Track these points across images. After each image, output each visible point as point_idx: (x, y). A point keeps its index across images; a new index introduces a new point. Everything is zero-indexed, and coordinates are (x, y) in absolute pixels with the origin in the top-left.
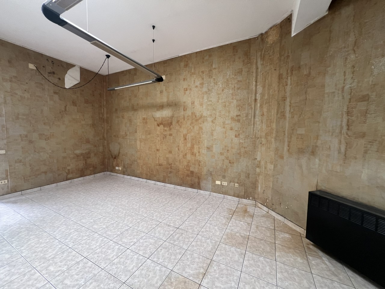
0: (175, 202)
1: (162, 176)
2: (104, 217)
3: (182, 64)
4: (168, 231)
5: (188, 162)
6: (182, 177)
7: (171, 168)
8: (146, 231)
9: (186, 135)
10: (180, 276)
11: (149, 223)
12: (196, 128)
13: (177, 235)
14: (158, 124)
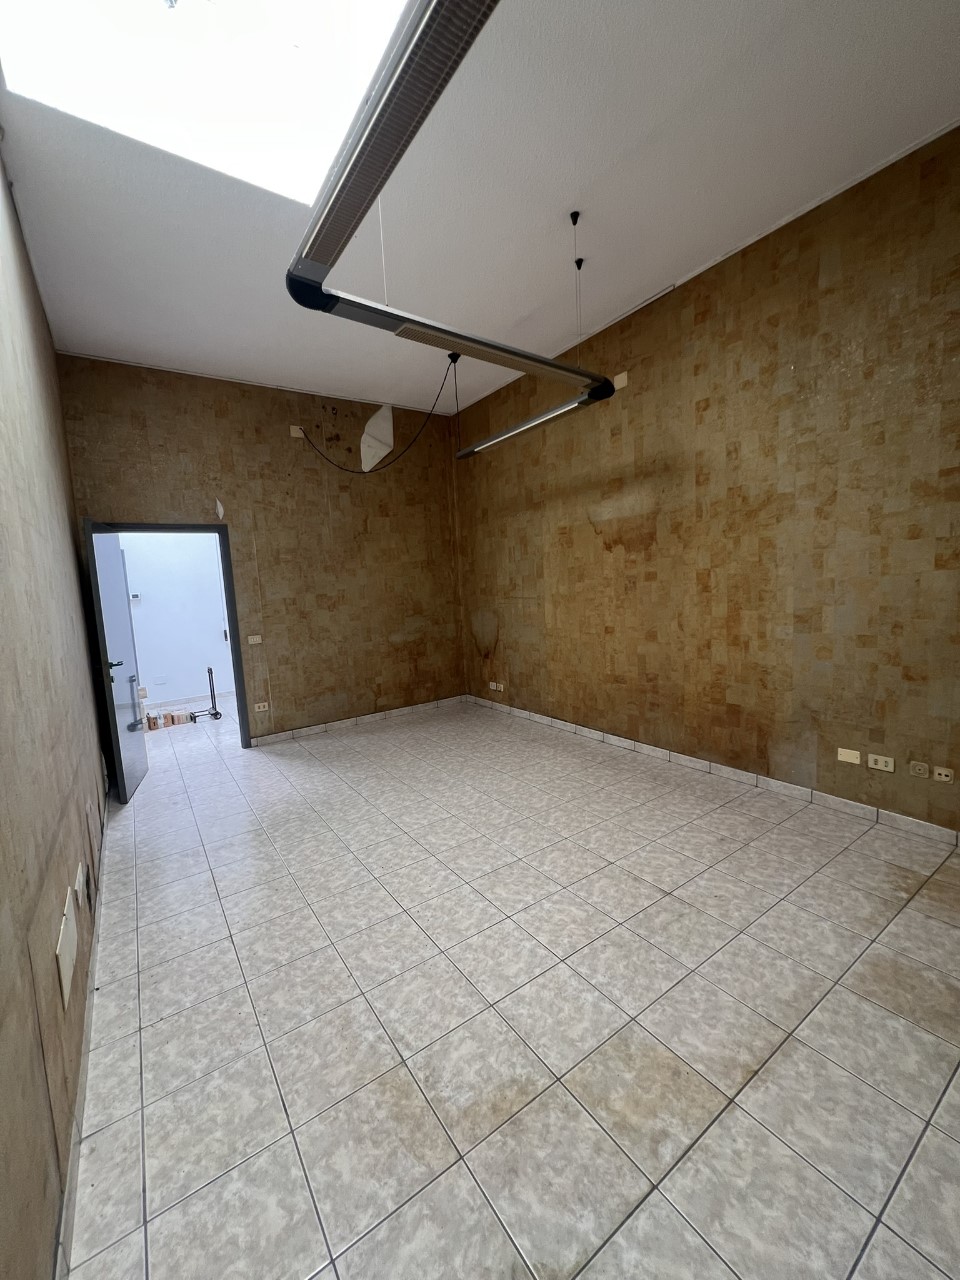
0: (665, 806)
1: (626, 717)
2: (453, 819)
3: (689, 313)
4: (634, 897)
5: (720, 673)
6: (695, 725)
7: (657, 692)
8: (564, 880)
9: (709, 575)
10: (661, 1048)
11: (573, 857)
12: (750, 544)
13: (663, 917)
14: (608, 542)
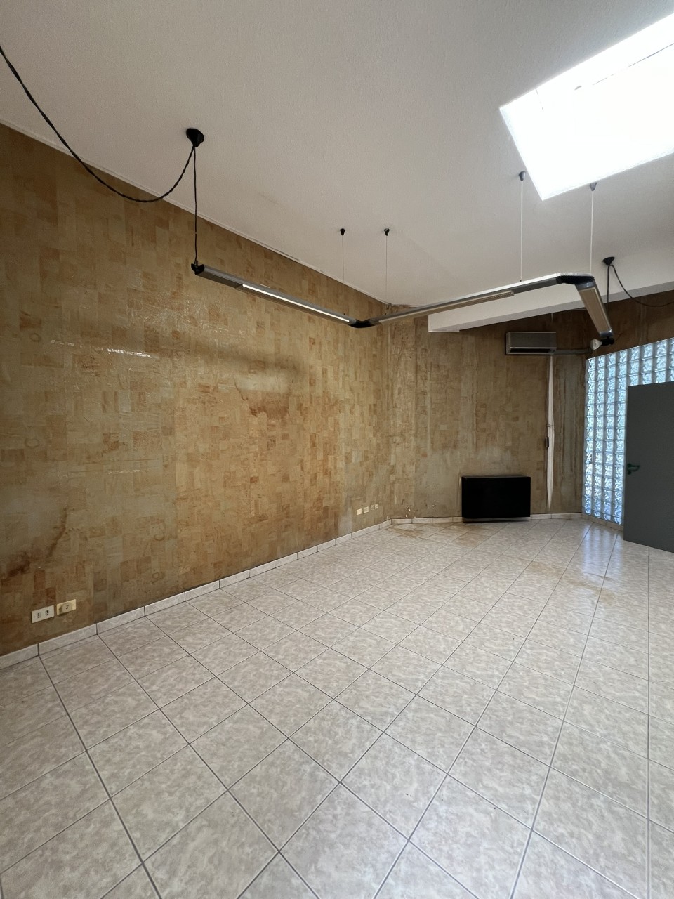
1: (268, 546)
5: (320, 491)
6: (310, 528)
7: (288, 517)
9: (315, 437)
14: (253, 408)
